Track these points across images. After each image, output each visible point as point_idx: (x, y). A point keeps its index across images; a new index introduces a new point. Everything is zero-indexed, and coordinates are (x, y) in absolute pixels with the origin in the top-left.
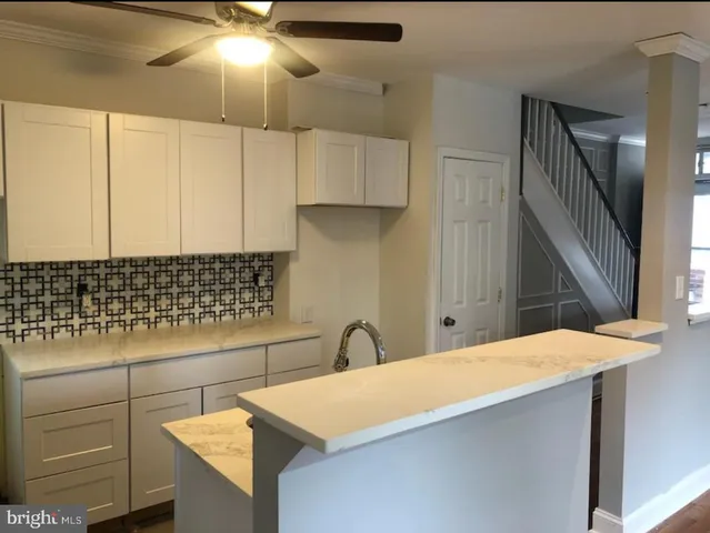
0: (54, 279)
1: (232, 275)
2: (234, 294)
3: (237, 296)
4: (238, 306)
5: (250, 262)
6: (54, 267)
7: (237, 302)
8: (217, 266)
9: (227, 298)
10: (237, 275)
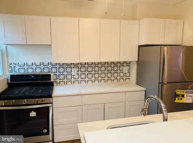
0: (67, 68)
1: (117, 68)
2: (118, 74)
3: (119, 75)
4: (119, 78)
5: (123, 64)
6: (67, 64)
7: (119, 76)
8: (113, 65)
9: (115, 75)
10: (119, 68)
